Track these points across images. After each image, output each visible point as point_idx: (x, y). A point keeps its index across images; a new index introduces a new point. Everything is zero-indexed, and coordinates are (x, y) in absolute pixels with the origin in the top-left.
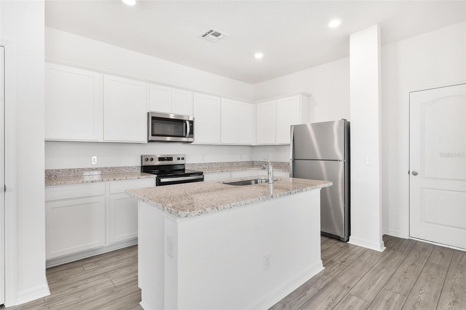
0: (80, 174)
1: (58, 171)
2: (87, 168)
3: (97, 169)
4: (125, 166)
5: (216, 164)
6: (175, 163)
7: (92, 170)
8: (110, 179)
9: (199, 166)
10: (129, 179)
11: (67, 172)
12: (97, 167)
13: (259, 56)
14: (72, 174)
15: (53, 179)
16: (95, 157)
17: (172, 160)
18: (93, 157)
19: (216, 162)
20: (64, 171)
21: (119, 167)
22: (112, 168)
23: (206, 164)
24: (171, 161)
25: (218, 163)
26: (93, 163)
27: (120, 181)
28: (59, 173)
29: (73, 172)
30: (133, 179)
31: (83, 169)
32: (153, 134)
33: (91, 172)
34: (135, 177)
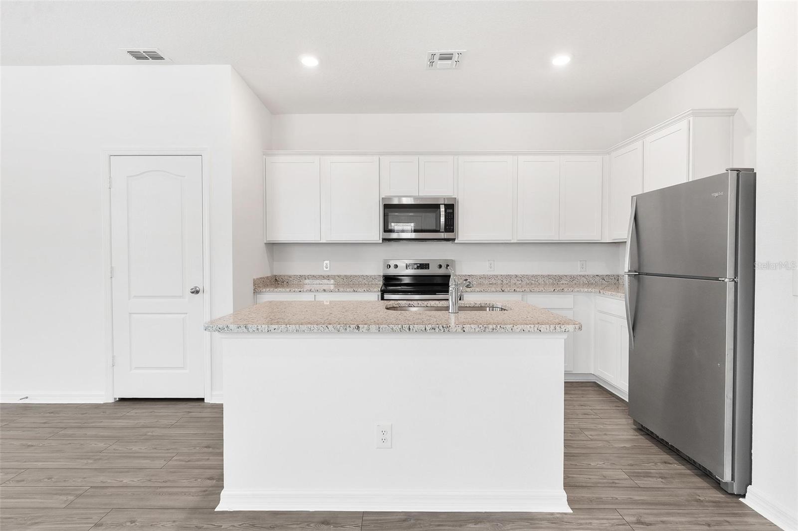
2: (318, 275)
3: (328, 277)
4: (362, 274)
5: (517, 278)
6: (437, 272)
7: (324, 277)
9: (482, 280)
10: (343, 292)
12: (330, 274)
13: (561, 61)
15: (285, 285)
16: (328, 262)
17: (429, 269)
18: (326, 262)
19: (519, 273)
21: (354, 276)
22: (346, 276)
23: (497, 276)
24: (426, 269)
25: (523, 276)
26: (325, 269)
27: (331, 293)
29: (304, 279)
30: (347, 292)
31: (314, 276)
32: (386, 229)
33: (323, 281)
34: (350, 289)
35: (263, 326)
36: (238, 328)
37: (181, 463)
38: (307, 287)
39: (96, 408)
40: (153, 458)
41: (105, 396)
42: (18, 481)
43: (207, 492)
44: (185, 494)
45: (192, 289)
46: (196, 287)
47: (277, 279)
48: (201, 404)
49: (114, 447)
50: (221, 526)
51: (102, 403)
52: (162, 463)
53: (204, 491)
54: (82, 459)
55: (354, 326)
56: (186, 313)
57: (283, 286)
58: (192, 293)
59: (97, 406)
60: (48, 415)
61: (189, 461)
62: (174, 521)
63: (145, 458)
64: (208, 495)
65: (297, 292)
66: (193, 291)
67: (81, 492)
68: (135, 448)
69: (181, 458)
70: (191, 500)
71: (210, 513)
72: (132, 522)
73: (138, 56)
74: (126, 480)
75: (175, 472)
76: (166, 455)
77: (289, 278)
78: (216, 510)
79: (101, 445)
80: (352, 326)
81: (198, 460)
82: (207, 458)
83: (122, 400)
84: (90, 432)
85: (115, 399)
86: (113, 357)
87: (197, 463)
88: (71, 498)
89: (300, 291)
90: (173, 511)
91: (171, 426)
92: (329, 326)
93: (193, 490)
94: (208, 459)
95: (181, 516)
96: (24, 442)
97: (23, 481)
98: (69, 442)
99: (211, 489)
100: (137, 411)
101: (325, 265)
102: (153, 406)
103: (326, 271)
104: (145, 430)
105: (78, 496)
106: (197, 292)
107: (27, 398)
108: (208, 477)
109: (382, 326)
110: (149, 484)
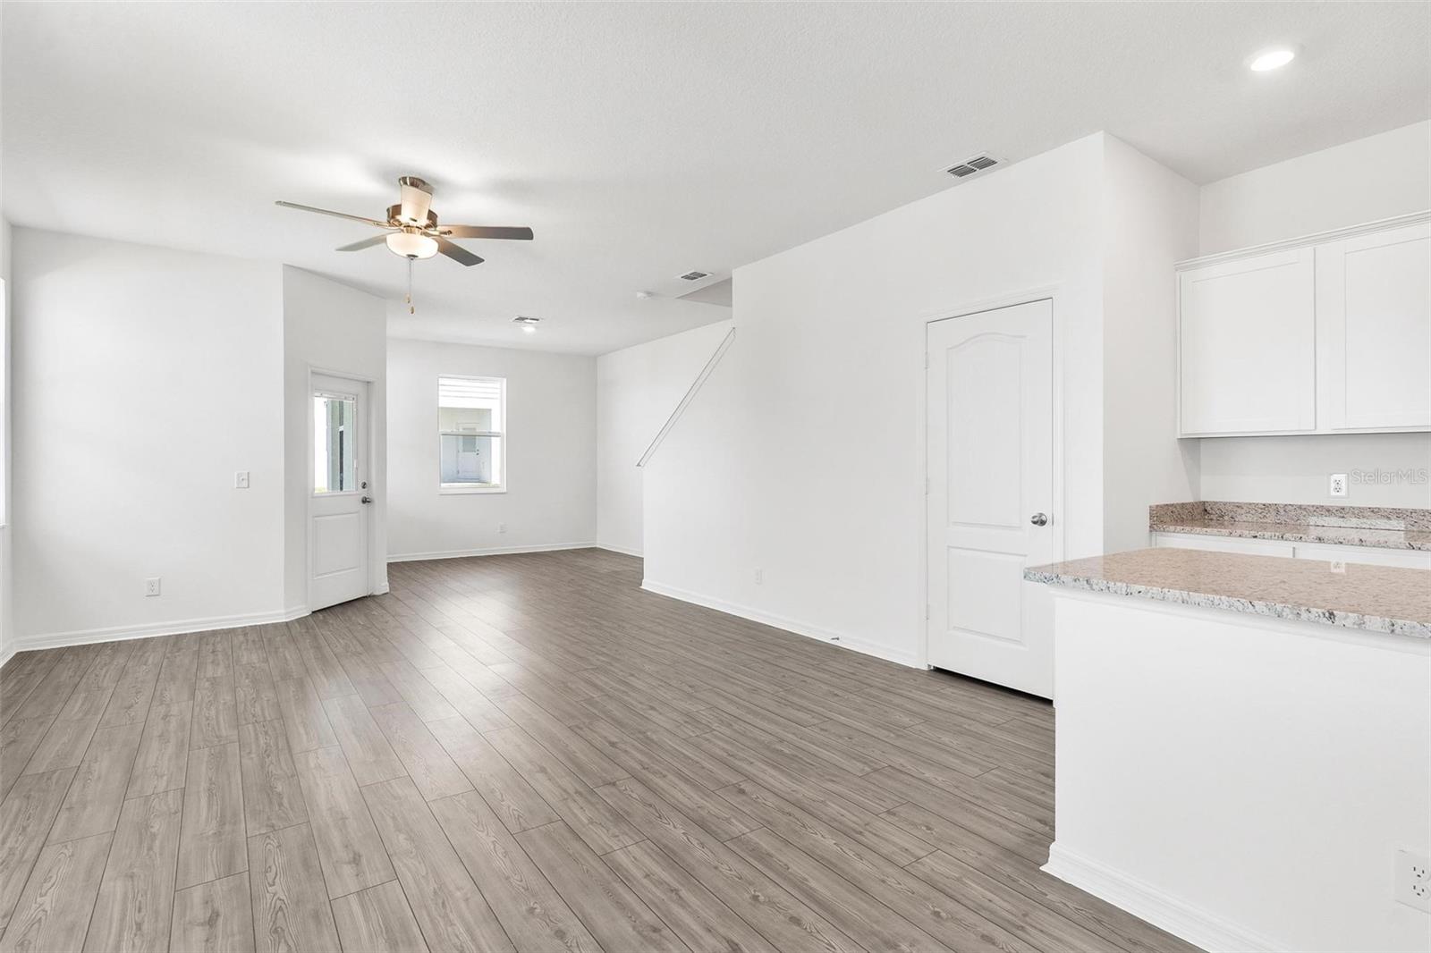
0: (1293, 519)
1: (1239, 506)
2: (1313, 506)
7: (1328, 511)
8: (1304, 537)
11: (1260, 511)
14: (1271, 518)
16: (1342, 477)
18: (1335, 477)
20: (1252, 507)
28: (1239, 510)
29: (1274, 513)
35: (1119, 584)
36: (1075, 581)
37: (1002, 781)
38: (1314, 532)
39: (906, 671)
40: (965, 760)
41: (917, 659)
42: (822, 730)
43: (1032, 838)
44: (1001, 825)
45: (1034, 517)
46: (1041, 515)
47: (1208, 509)
48: (1046, 707)
49: (921, 727)
50: (1046, 895)
51: (914, 667)
52: (976, 771)
53: (1029, 835)
54: (884, 729)
55: (1320, 611)
56: (1025, 556)
57: (1222, 525)
58: (1034, 523)
59: (908, 670)
60: (856, 665)
61: (1013, 784)
62: (980, 854)
63: (958, 757)
64: (1033, 842)
65: (1246, 537)
66: (1035, 520)
67: (878, 767)
68: (946, 739)
69: (1005, 775)
70: (1010, 839)
71: (1033, 868)
72: (929, 828)
73: (961, 171)
74: (928, 775)
75: (991, 790)
76: (984, 763)
77: (1237, 509)
78: (1042, 868)
79: (906, 720)
80: (1314, 610)
81: (1028, 788)
82: (1043, 790)
83: (938, 670)
84: (898, 700)
85: (929, 666)
86: (927, 606)
87: (1023, 790)
88: (867, 769)
89: (1256, 537)
90: (981, 840)
91: (997, 726)
92: (1255, 603)
93: (1014, 826)
94: (1043, 793)
95: (991, 852)
96: (832, 689)
97: (826, 731)
98: (872, 704)
99: (1038, 836)
100: (955, 691)
101: (1333, 485)
102: (978, 691)
103: (1337, 497)
104: (962, 720)
105: (876, 770)
106: (1043, 523)
107: (838, 639)
108: (1040, 818)
109: (1400, 622)
110: (956, 792)
